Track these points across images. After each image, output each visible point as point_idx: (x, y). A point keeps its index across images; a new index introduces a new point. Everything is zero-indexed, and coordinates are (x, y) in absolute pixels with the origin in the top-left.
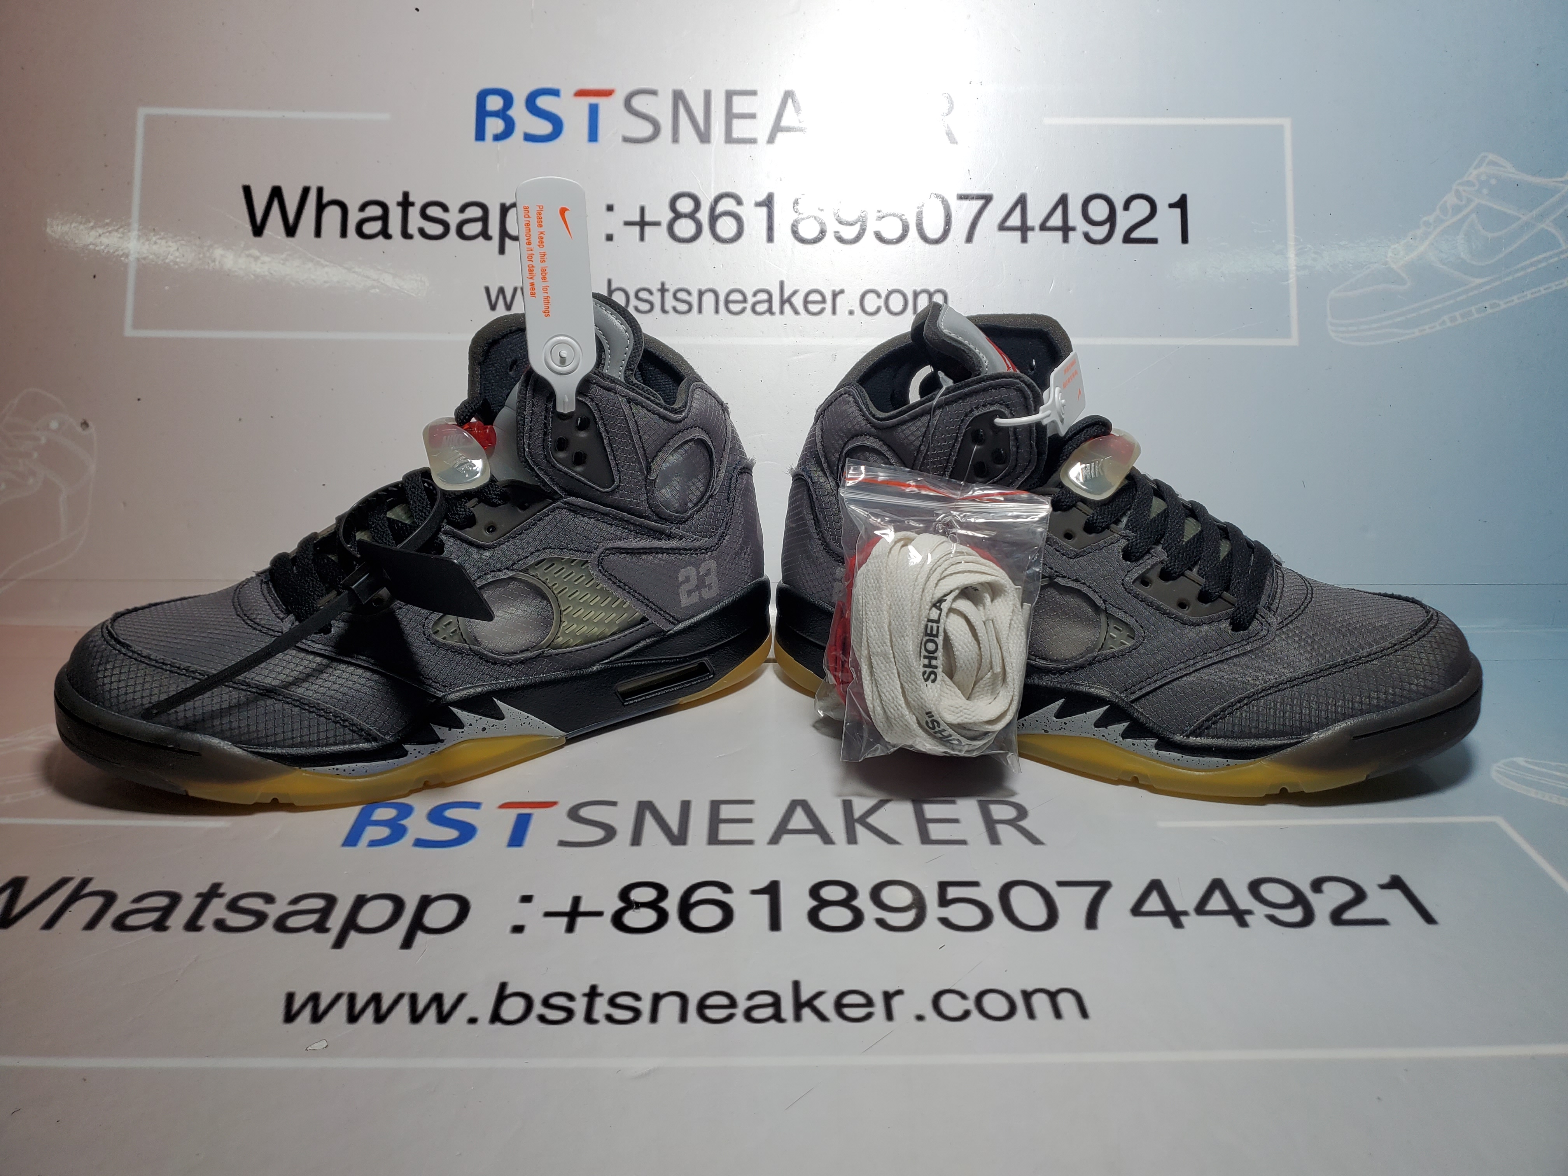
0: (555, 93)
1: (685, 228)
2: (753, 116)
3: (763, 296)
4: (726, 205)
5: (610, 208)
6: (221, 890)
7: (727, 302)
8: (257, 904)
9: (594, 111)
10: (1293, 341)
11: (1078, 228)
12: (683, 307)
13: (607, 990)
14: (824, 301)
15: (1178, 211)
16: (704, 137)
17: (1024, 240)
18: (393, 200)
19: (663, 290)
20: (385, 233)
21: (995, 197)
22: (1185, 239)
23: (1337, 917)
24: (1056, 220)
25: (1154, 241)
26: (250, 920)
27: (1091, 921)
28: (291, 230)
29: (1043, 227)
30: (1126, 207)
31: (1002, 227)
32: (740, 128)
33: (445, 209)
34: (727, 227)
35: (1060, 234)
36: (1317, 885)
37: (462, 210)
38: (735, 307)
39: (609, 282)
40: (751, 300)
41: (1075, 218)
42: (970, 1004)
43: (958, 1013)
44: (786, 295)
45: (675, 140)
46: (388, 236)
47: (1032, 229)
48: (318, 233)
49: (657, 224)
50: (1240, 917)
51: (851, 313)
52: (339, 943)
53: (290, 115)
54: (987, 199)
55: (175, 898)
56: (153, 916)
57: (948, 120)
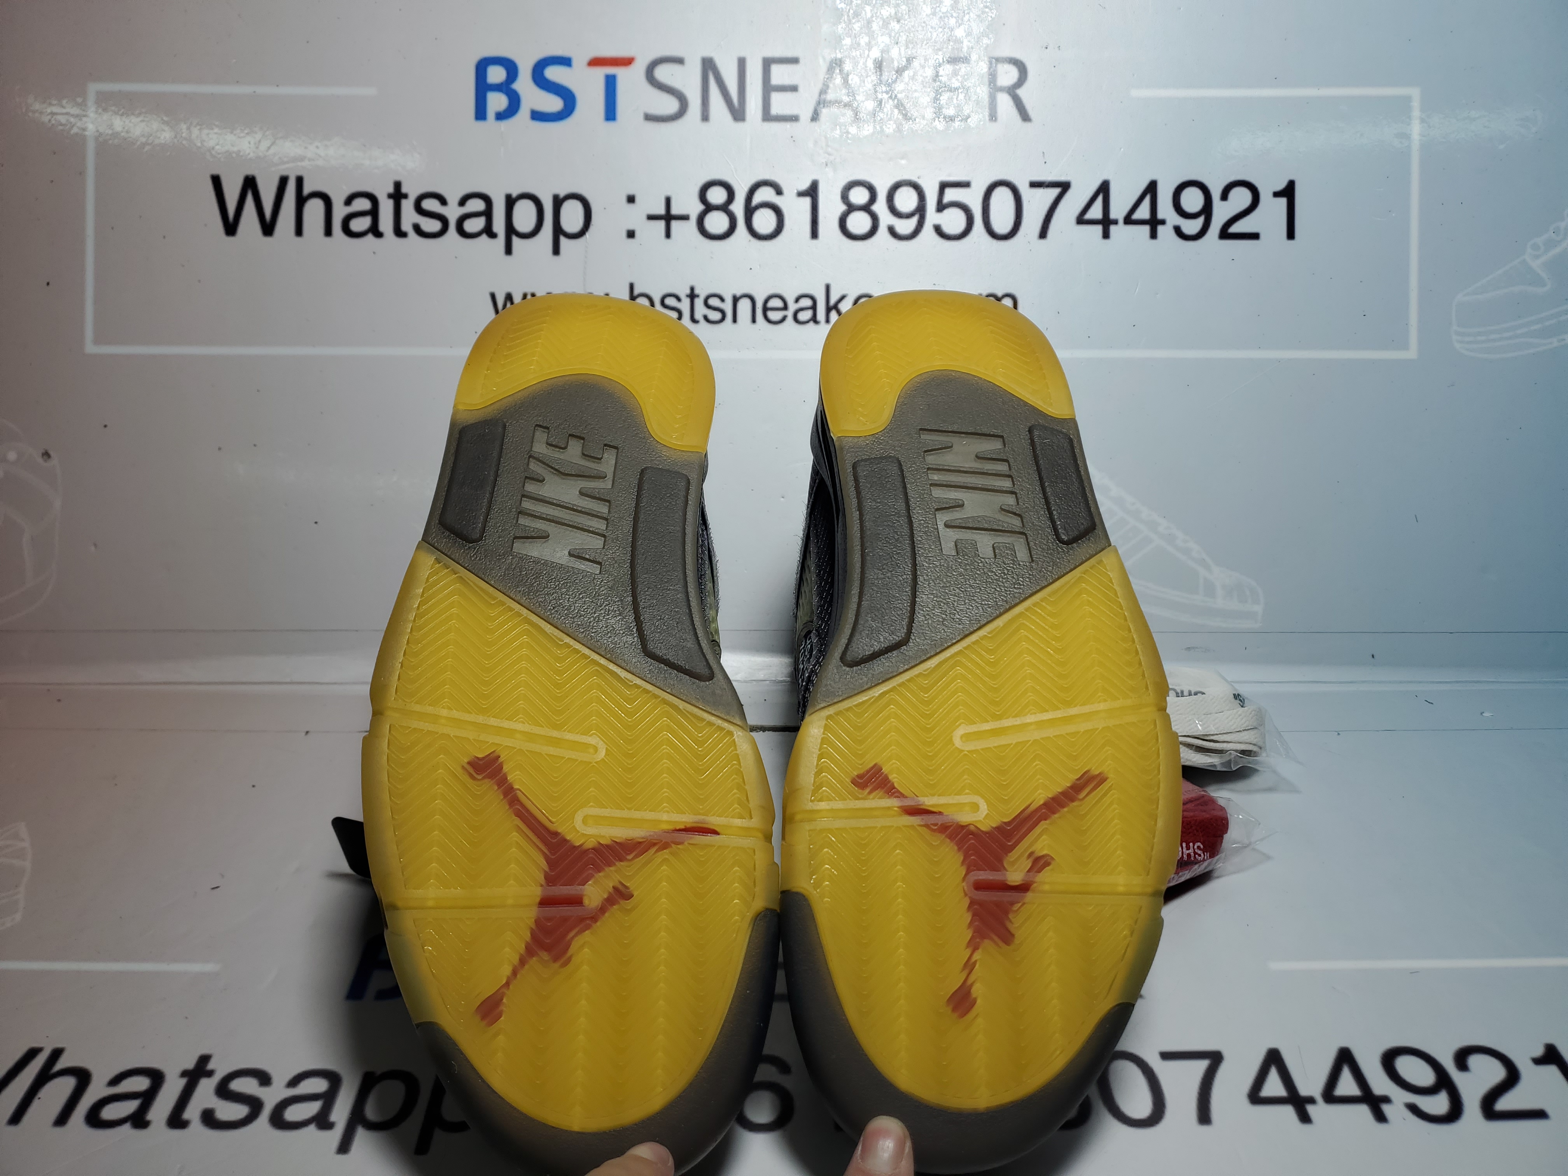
0: (566, 62)
1: (717, 222)
2: (794, 89)
3: (807, 302)
4: (764, 195)
5: (631, 199)
6: (210, 1066)
7: (765, 309)
8: (250, 1086)
9: (611, 83)
10: (1411, 353)
11: (1168, 222)
12: (715, 316)
15: (1283, 201)
16: (738, 114)
17: (1106, 235)
18: (382, 191)
19: (692, 296)
20: (375, 231)
21: (1073, 185)
22: (1291, 235)
23: (1488, 1107)
24: (1143, 212)
25: (1255, 236)
26: (242, 1111)
27: (1204, 1116)
28: (268, 228)
29: (1129, 220)
30: (1224, 196)
31: (1081, 220)
32: (780, 104)
33: (443, 201)
34: (764, 221)
35: (1146, 229)
36: (1462, 1058)
37: (462, 202)
38: (772, 315)
39: (632, 287)
40: (792, 307)
41: (1166, 209)
44: (832, 302)
45: (705, 117)
46: (378, 234)
47: (1115, 222)
48: (299, 231)
49: (685, 218)
50: (1376, 1106)
52: (344, 1147)
53: (261, 90)
54: (1065, 187)
55: (157, 1079)
56: (132, 1106)
57: (1021, 92)
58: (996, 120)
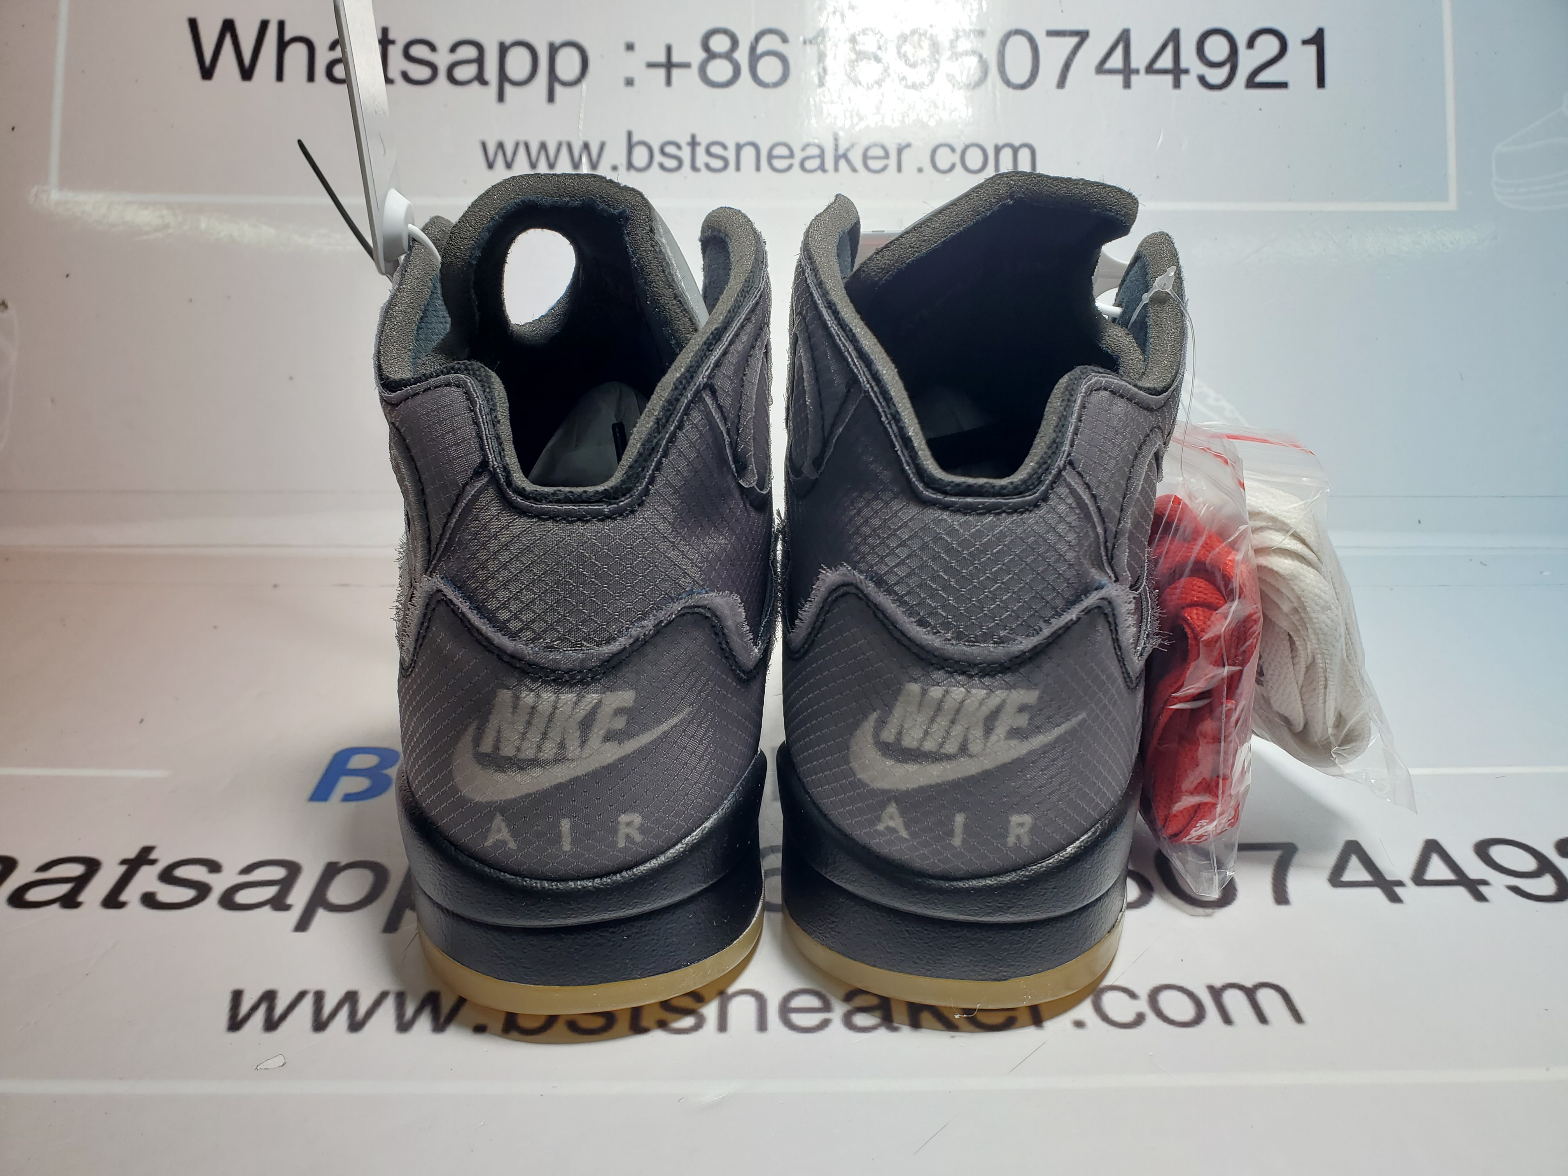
1: (720, 70)
3: (814, 152)
4: (768, 43)
5: (630, 47)
6: (152, 856)
7: (770, 157)
8: (198, 873)
10: (1451, 205)
11: (1192, 71)
12: (717, 164)
14: (887, 156)
15: (1312, 49)
17: (1127, 85)
19: (693, 143)
21: (1091, 34)
22: (1321, 82)
24: (1166, 61)
25: (1283, 85)
26: (188, 894)
27: (1282, 895)
28: (247, 73)
29: (1150, 69)
30: (1251, 44)
31: (1101, 69)
33: (433, 48)
34: (769, 69)
35: (1169, 78)
36: (1563, 848)
37: (453, 49)
38: (779, 164)
39: (630, 135)
40: (799, 155)
41: (1189, 58)
42: (1142, 1005)
43: (1129, 1017)
47: (1137, 72)
48: (280, 77)
49: (687, 65)
50: (1475, 888)
51: (920, 170)
52: (303, 925)
54: (1083, 36)
55: (92, 866)
56: (64, 888)
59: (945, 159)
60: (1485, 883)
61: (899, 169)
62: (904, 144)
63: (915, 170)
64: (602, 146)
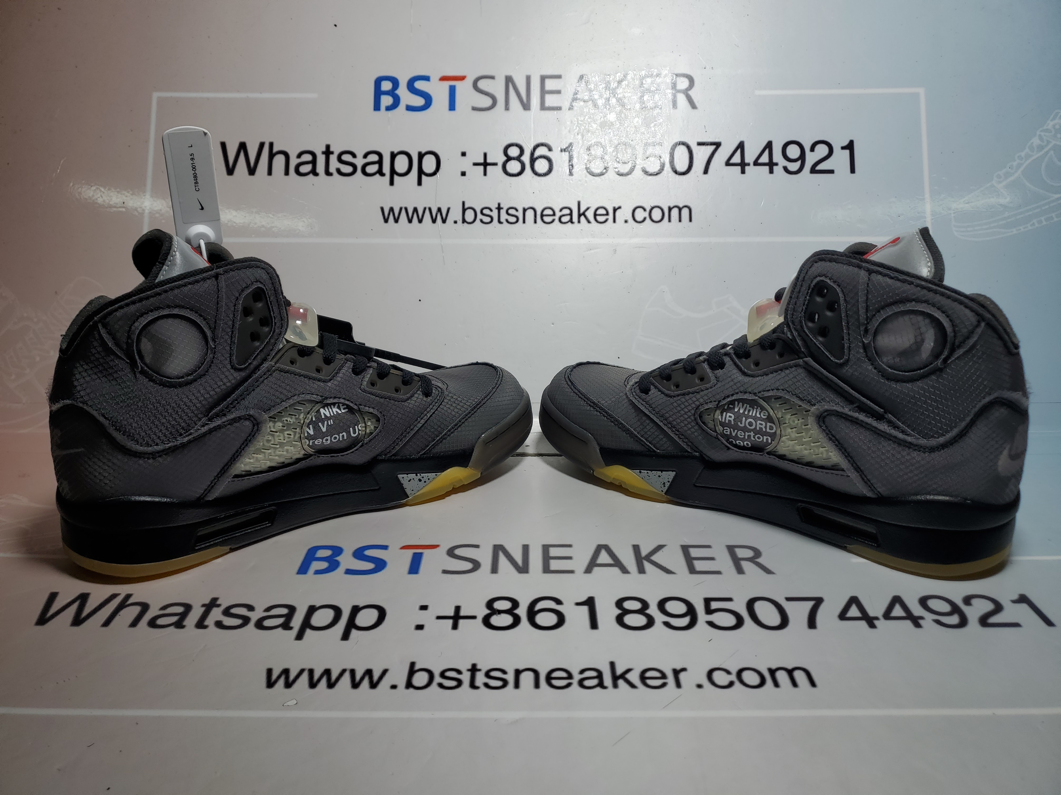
0: (427, 78)
1: (514, 167)
2: (559, 92)
3: (567, 211)
4: (541, 151)
5: (464, 154)
6: (218, 602)
7: (542, 216)
8: (243, 611)
9: (452, 90)
11: (779, 164)
12: (513, 219)
13: (484, 666)
14: (607, 214)
15: (847, 152)
16: (526, 106)
17: (743, 172)
18: (319, 150)
19: (499, 208)
20: (314, 172)
21: (722, 144)
22: (853, 170)
23: (984, 621)
24: (765, 158)
25: (832, 172)
26: (238, 622)
27: (812, 624)
28: (252, 171)
29: (756, 163)
31: (728, 164)
32: (550, 100)
33: (354, 156)
34: (541, 166)
35: (767, 168)
36: (967, 601)
37: (365, 156)
38: (547, 219)
39: (464, 203)
40: (558, 214)
41: (778, 157)
42: (733, 677)
43: (726, 683)
44: (582, 211)
45: (507, 108)
46: (316, 174)
47: (749, 165)
48: (270, 173)
49: (495, 164)
50: (916, 621)
51: (626, 222)
52: (300, 636)
53: (252, 95)
54: (718, 145)
55: (188, 608)
56: (175, 619)
57: (691, 93)
58: (676, 108)
59: (640, 215)
60: (922, 618)
61: (614, 221)
62: (617, 207)
63: (623, 222)
64: (448, 210)
